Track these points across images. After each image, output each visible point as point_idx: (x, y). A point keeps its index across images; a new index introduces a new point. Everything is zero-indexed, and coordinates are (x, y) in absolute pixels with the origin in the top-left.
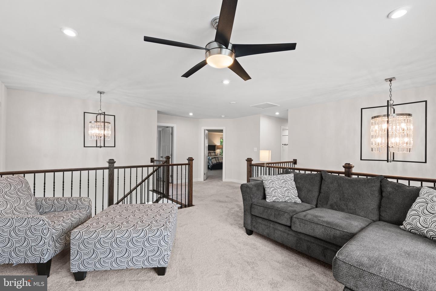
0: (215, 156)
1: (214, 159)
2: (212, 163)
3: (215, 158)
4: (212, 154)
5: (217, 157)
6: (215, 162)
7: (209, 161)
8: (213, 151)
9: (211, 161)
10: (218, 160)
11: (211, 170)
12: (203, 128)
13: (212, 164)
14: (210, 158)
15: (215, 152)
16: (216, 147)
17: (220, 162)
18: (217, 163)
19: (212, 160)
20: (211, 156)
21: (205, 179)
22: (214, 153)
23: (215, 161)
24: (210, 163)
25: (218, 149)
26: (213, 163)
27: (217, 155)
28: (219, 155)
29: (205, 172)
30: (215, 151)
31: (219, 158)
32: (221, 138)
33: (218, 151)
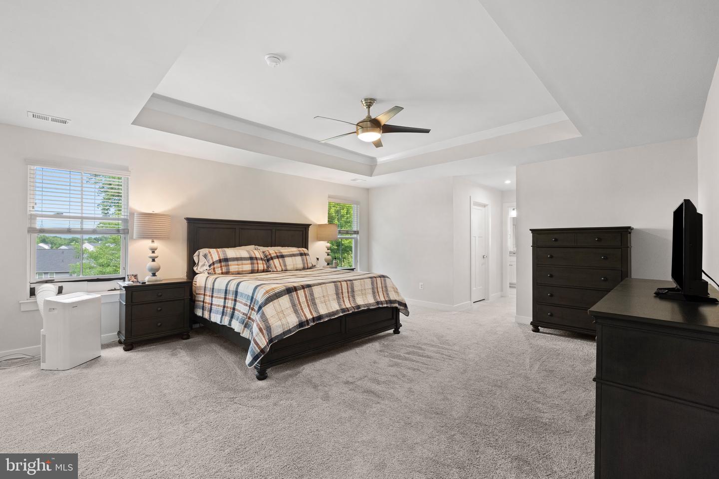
0: (304, 269)
1: (285, 300)
3: (289, 291)
4: (288, 260)
5: (303, 287)
6: (292, 321)
7: (254, 315)
8: (294, 250)
9: (265, 315)
10: (312, 302)
11: (261, 376)
13: (264, 342)
14: (260, 297)
15: (307, 254)
16: (311, 231)
17: (320, 317)
18: (301, 324)
19: (269, 310)
22: (299, 258)
23: (290, 311)
26: (277, 331)
30: (306, 247)
31: (316, 290)
32: (329, 197)
33: (318, 248)
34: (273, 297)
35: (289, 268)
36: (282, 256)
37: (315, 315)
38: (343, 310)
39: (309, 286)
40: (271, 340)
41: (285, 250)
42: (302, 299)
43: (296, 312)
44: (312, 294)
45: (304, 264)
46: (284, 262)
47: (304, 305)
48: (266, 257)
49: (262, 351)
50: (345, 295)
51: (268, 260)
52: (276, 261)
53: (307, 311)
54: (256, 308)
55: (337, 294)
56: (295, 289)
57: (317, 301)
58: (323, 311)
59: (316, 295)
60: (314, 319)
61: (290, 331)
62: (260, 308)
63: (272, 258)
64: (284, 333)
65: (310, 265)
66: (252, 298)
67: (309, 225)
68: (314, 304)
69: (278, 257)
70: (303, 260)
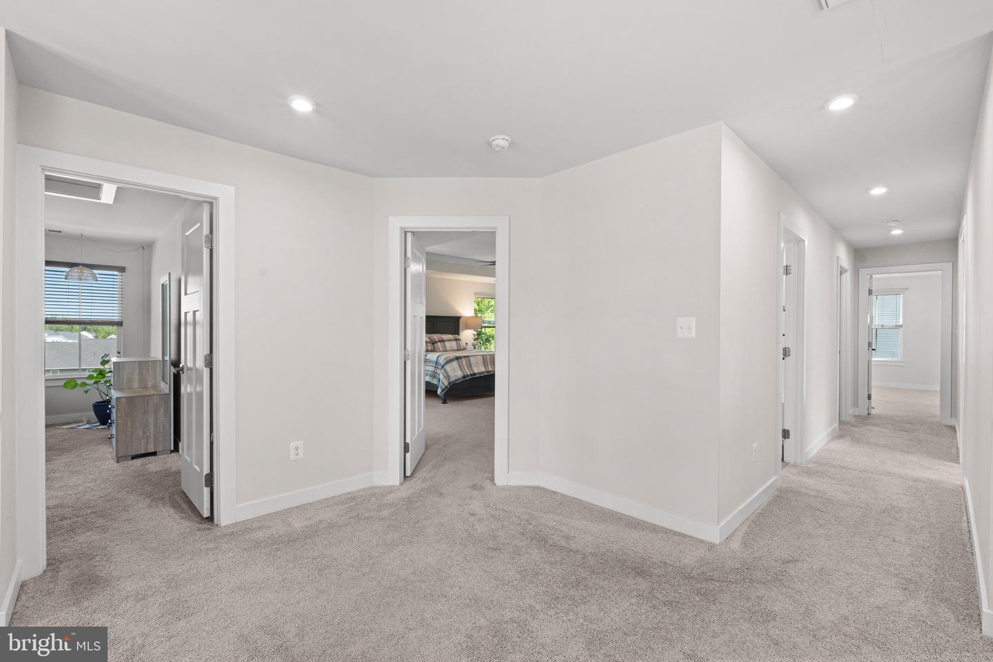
0: (458, 350)
1: (455, 364)
2: (448, 377)
3: (457, 358)
4: (447, 344)
5: (465, 357)
6: (460, 374)
7: (439, 371)
8: (450, 336)
9: (445, 371)
10: (470, 366)
11: (445, 402)
12: (396, 224)
13: (446, 383)
14: (442, 361)
15: (459, 340)
16: (462, 321)
17: (474, 374)
18: (464, 377)
19: (448, 367)
20: (446, 351)
21: (408, 473)
22: (454, 343)
23: (458, 369)
24: (441, 377)
25: (467, 328)
26: (452, 379)
27: (465, 349)
28: (470, 347)
29: (408, 441)
30: (458, 334)
31: (472, 359)
32: (476, 294)
33: (467, 335)
34: (449, 361)
35: (448, 349)
36: (443, 341)
37: (472, 373)
38: (488, 372)
39: (468, 357)
40: (449, 383)
41: (445, 337)
42: (464, 363)
43: (461, 370)
44: (469, 361)
45: (458, 346)
46: (444, 345)
47: (466, 367)
48: (432, 341)
49: (446, 387)
50: (489, 363)
51: (433, 344)
52: (439, 344)
53: (467, 370)
54: (440, 367)
55: (484, 362)
56: (460, 358)
57: (473, 365)
58: (476, 371)
59: (472, 362)
60: (471, 375)
61: (458, 379)
62: (443, 367)
63: (436, 342)
64: (456, 380)
65: (462, 348)
66: (437, 362)
67: (459, 318)
68: (471, 367)
69: (440, 341)
70: (457, 344)
